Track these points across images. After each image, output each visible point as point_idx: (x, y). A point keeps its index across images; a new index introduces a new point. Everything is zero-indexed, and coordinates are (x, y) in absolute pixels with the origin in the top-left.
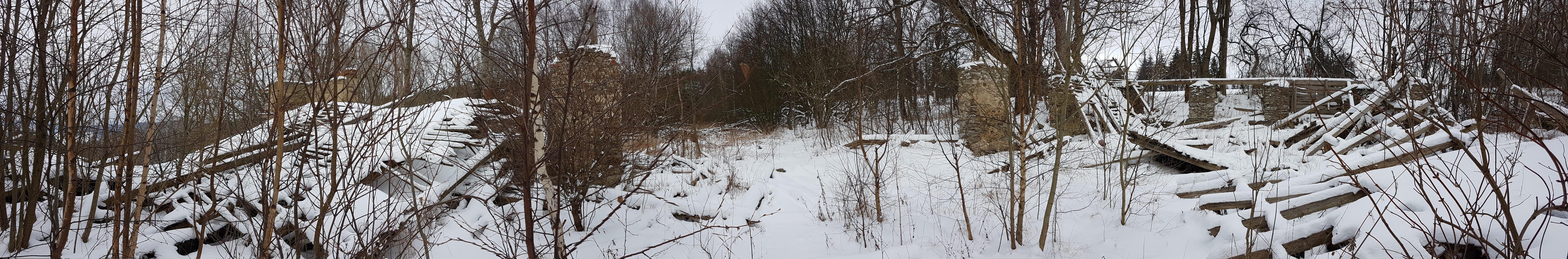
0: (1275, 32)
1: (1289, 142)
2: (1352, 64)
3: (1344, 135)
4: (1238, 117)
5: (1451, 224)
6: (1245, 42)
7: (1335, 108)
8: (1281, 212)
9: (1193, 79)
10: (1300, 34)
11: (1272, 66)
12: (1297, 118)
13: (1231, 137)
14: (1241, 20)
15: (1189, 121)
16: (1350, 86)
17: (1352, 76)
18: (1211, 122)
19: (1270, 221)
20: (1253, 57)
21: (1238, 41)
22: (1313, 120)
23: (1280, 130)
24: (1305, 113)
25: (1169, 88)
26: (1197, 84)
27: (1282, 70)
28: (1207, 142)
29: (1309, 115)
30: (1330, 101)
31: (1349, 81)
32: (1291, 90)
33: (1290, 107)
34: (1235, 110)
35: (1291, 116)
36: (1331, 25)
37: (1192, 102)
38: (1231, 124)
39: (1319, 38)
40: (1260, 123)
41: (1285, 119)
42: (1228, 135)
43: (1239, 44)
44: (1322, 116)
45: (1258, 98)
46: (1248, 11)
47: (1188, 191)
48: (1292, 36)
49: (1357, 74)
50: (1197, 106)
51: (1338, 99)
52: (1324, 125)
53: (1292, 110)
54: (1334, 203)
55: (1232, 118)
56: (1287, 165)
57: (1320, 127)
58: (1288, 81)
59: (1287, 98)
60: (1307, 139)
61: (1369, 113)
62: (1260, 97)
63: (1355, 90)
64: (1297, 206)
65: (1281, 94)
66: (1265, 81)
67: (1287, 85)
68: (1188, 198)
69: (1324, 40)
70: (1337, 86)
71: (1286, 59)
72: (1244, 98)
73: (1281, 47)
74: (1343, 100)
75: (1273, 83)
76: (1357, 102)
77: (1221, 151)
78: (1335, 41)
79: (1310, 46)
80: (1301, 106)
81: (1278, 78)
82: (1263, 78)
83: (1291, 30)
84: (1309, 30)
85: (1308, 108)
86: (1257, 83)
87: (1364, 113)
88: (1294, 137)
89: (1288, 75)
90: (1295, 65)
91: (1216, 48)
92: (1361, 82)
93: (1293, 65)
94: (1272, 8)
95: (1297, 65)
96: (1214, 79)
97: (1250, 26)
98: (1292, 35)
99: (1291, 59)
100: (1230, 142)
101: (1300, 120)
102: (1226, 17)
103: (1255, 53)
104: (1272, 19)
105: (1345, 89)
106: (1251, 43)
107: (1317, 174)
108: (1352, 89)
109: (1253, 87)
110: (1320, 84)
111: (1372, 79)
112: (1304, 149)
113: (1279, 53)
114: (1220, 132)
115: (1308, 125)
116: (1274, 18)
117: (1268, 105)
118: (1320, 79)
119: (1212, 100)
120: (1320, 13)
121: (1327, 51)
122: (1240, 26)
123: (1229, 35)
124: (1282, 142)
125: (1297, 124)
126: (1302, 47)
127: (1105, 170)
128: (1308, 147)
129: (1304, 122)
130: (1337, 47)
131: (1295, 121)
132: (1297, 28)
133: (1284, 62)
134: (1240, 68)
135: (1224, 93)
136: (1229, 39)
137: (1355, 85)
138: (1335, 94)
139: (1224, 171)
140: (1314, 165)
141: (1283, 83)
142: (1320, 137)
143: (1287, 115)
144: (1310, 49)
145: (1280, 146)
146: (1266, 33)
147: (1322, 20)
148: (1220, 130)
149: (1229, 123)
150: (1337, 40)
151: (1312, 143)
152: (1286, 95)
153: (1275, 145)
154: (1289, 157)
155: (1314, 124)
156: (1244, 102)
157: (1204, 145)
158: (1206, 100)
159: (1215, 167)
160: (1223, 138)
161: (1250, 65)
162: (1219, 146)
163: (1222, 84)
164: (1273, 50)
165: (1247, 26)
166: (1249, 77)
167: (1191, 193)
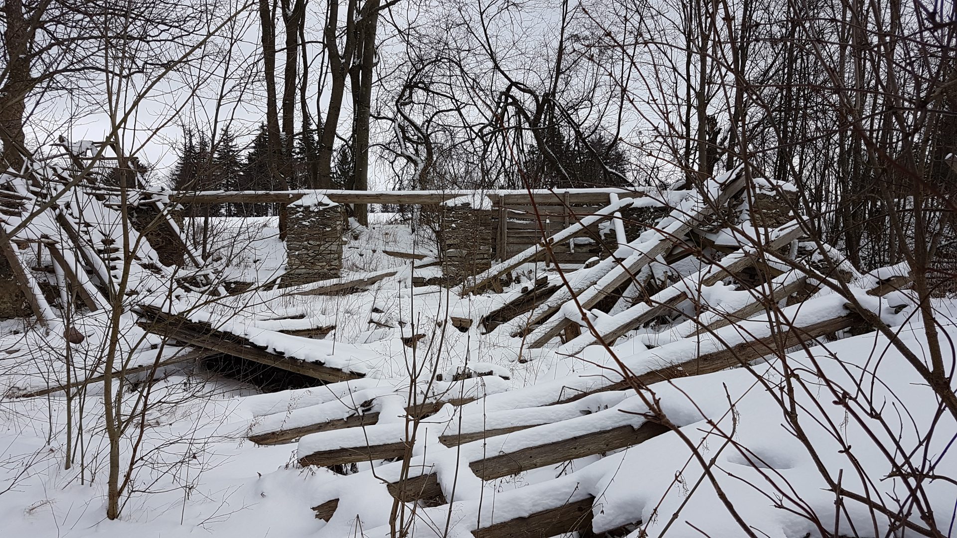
0: (464, 98)
1: (491, 322)
2: (620, 159)
3: (606, 303)
4: (391, 270)
5: (867, 501)
6: (406, 118)
7: (585, 249)
8: (472, 465)
9: (295, 192)
10: (515, 102)
11: (457, 168)
12: (508, 271)
13: (376, 310)
14: (397, 73)
15: (288, 280)
16: (616, 203)
17: (621, 182)
18: (335, 281)
19: (446, 482)
20: (421, 148)
21: (391, 115)
22: (540, 275)
23: (472, 297)
24: (525, 261)
25: (244, 209)
26: (306, 201)
27: (477, 175)
28: (324, 322)
29: (532, 266)
30: (575, 235)
31: (613, 192)
32: (495, 214)
33: (494, 249)
34: (386, 256)
35: (495, 269)
36: (574, 81)
37: (296, 239)
38: (376, 285)
39: (551, 108)
40: (433, 281)
41: (484, 275)
42: (369, 307)
43: (393, 120)
44: (561, 266)
45: (430, 231)
46: (413, 55)
47: (277, 428)
48: (498, 106)
49: (630, 177)
50: (306, 248)
51: (591, 230)
52: (566, 283)
53: (500, 255)
54: (592, 447)
55: (379, 273)
56: (484, 367)
57: (555, 289)
58: (489, 196)
59: (487, 232)
60: (528, 314)
61: (659, 258)
62: (434, 231)
63: (626, 211)
64: (507, 451)
65: (475, 223)
66: (445, 197)
67: (487, 205)
68: (275, 443)
69: (563, 111)
70: (590, 204)
71: (485, 151)
72: (403, 232)
73: (476, 129)
74: (602, 233)
75: (459, 201)
76: (632, 235)
77: (353, 341)
78: (583, 113)
79: (534, 126)
80: (516, 248)
81: (469, 192)
82: (440, 192)
83: (496, 95)
84: (531, 92)
85: (531, 250)
86: (429, 201)
87: (649, 258)
88: (503, 309)
89: (491, 185)
90: (503, 164)
91: (345, 127)
92: (641, 194)
93: (500, 164)
94: (459, 50)
95: (507, 163)
96: (339, 192)
97: (416, 85)
98: (498, 104)
99: (495, 153)
100: (371, 321)
101: (514, 276)
102: (367, 66)
103: (425, 140)
104: (459, 73)
105: (605, 211)
106: (419, 120)
107: (550, 387)
108: (622, 210)
109: (422, 209)
110: (556, 200)
111: (664, 186)
112: (522, 333)
113: (472, 140)
114: (352, 300)
115: (530, 285)
116: (462, 71)
117: (450, 246)
118: (556, 190)
119: (335, 237)
120: (554, 57)
121: (567, 133)
122: (395, 86)
123: (373, 103)
124: (476, 322)
125: (507, 284)
126: (519, 129)
127: (70, 400)
128: (529, 331)
129: (523, 278)
130: (586, 125)
131: (504, 277)
132: (509, 89)
133: (483, 159)
134: (397, 170)
135: (364, 221)
136: (372, 111)
137: (627, 200)
138: (588, 220)
139: (354, 383)
140: (544, 367)
141: (480, 201)
142: (557, 309)
143: (488, 266)
144: (534, 131)
145: (473, 330)
146: (447, 101)
147: (559, 72)
148: (352, 297)
149: (372, 281)
150: (587, 110)
151: (541, 321)
152: (486, 225)
153: (463, 326)
154: (492, 352)
155: (542, 282)
156: (404, 238)
157: (319, 329)
158: (324, 234)
159: (337, 374)
160: (358, 313)
161: (416, 164)
162: (348, 330)
163: (358, 201)
164: (460, 135)
165: (410, 86)
166: (414, 188)
167: (283, 433)
